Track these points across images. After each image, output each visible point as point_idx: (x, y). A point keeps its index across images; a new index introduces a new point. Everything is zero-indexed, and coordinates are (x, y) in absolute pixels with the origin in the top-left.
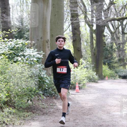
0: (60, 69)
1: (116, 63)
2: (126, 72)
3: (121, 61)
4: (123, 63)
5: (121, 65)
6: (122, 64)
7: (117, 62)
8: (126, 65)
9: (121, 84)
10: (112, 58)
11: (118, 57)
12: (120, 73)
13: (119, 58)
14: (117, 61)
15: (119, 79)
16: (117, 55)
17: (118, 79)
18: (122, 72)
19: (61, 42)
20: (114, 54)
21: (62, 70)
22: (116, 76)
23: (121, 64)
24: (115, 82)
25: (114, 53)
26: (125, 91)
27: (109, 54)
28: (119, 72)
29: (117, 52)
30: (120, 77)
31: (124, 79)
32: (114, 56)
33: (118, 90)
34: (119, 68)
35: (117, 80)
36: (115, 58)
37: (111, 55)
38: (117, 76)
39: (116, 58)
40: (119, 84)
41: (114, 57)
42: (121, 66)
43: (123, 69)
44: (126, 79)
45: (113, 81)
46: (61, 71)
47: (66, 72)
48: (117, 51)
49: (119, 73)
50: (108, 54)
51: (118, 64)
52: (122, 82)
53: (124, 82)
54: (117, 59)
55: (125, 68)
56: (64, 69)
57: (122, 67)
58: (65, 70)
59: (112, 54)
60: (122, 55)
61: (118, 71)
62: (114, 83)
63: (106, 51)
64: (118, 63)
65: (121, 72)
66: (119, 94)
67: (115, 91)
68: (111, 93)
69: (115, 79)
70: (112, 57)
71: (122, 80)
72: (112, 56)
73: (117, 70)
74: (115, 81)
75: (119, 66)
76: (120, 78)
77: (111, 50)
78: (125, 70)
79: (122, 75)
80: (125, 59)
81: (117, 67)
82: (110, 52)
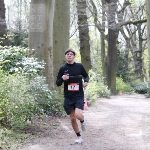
0: (72, 86)
1: (132, 74)
2: (144, 86)
3: (138, 73)
4: (140, 74)
5: (138, 77)
6: (139, 76)
7: (133, 74)
8: (144, 77)
9: (138, 100)
10: (128, 69)
11: (134, 68)
13: (136, 68)
14: (134, 73)
15: (135, 94)
16: (133, 65)
17: (134, 94)
18: (139, 85)
19: (70, 55)
20: (130, 64)
21: (73, 87)
22: (132, 90)
24: (131, 97)
25: (130, 63)
26: (143, 109)
27: (124, 64)
28: (135, 85)
29: (133, 62)
30: (137, 91)
31: (142, 94)
32: (130, 66)
33: (133, 108)
34: (136, 81)
36: (131, 69)
38: (133, 90)
39: (132, 70)
40: (136, 100)
41: (130, 67)
42: (138, 78)
43: (141, 82)
44: (144, 94)
45: (128, 96)
46: (73, 89)
47: (78, 89)
48: (134, 61)
50: (122, 64)
52: (139, 97)
54: (133, 70)
55: (143, 81)
56: (76, 86)
57: (139, 80)
58: (76, 88)
59: (127, 65)
60: (139, 65)
61: (134, 85)
63: (119, 60)
64: (134, 75)
65: (137, 85)
66: (136, 112)
67: (130, 108)
68: (126, 111)
69: (130, 94)
70: (127, 68)
72: (128, 66)
73: (134, 83)
74: (131, 96)
75: (136, 78)
76: (136, 93)
77: (126, 60)
78: (142, 83)
79: (139, 89)
80: (142, 70)
81: (133, 79)
82: (125, 62)
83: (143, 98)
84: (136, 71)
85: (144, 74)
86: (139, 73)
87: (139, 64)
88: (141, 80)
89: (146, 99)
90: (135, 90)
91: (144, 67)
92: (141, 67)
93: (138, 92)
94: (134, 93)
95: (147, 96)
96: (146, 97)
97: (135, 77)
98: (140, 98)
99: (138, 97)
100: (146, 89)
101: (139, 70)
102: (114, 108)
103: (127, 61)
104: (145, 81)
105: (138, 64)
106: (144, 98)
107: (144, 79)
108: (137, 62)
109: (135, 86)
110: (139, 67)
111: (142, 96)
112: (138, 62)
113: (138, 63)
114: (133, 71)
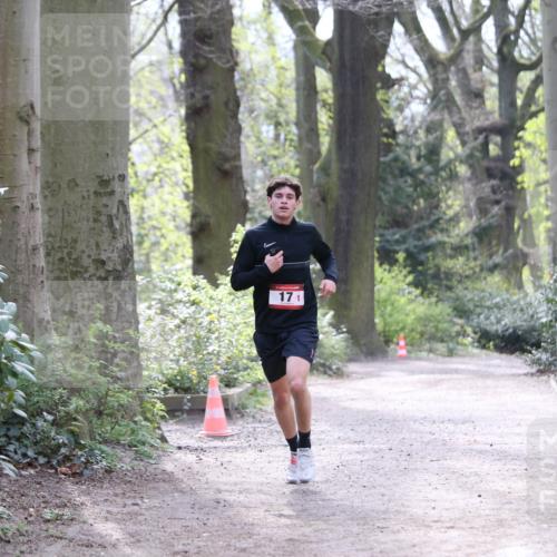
0: (282, 294)
1: (459, 250)
2: (522, 310)
3: (494, 242)
4: (506, 250)
5: (490, 263)
6: (497, 259)
7: (466, 247)
8: (524, 264)
9: (489, 382)
10: (437, 221)
11: (470, 216)
12: (482, 317)
13: (479, 219)
14: (468, 241)
15: (476, 351)
16: (467, 200)
17: (473, 356)
18: (498, 306)
19: (285, 199)
20: (451, 193)
21: (286, 296)
22: (458, 334)
23: (491, 256)
24: (456, 371)
25: (448, 189)
26: (517, 430)
27: (418, 197)
28: (477, 306)
29: (468, 185)
30: (485, 339)
31: (512, 353)
32: (449, 207)
33: (468, 427)
34: (481, 285)
35: (467, 360)
36: (455, 219)
37: (425, 200)
38: (465, 335)
39: (462, 225)
40: (480, 382)
41: (450, 213)
42: (492, 269)
43: (507, 290)
44: (523, 351)
45: (440, 366)
46: (285, 303)
47: (302, 302)
48: (469, 179)
49: (479, 315)
50: (409, 196)
51: (475, 259)
52: (499, 371)
53: (509, 371)
54: (465, 226)
55: (520, 286)
57: (496, 278)
58: (297, 299)
59: (433, 198)
60: (497, 202)
61: (471, 306)
62: (444, 376)
63: (395, 177)
64: (472, 254)
65: (489, 308)
66: (476, 447)
67: (451, 427)
68: (428, 443)
69: (451, 353)
70: (433, 218)
71: (497, 362)
72: (437, 207)
73: (469, 296)
74: (455, 363)
75: (482, 270)
76: (484, 347)
77: (431, 174)
78: (515, 298)
79: (499, 328)
80: (516, 226)
81: (467, 277)
82: (423, 183)
83: (519, 375)
84: (481, 234)
85: (526, 250)
86: (498, 245)
87: (498, 197)
88: (507, 279)
89: (535, 378)
90: (475, 333)
91: (525, 209)
92: (510, 211)
93: (491, 343)
94: (470, 348)
95: (537, 362)
96: (534, 370)
97: (478, 262)
98: (503, 376)
99: (491, 370)
100: (533, 329)
101: (500, 226)
102: (366, 427)
103: (433, 178)
104: (529, 287)
105: (493, 197)
106: (526, 375)
107: (526, 273)
108: (486, 187)
109: (478, 310)
110: (496, 209)
111: (516, 364)
112: (494, 182)
113: (494, 191)
114: (467, 235)
